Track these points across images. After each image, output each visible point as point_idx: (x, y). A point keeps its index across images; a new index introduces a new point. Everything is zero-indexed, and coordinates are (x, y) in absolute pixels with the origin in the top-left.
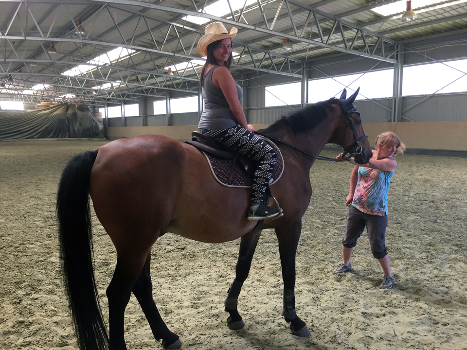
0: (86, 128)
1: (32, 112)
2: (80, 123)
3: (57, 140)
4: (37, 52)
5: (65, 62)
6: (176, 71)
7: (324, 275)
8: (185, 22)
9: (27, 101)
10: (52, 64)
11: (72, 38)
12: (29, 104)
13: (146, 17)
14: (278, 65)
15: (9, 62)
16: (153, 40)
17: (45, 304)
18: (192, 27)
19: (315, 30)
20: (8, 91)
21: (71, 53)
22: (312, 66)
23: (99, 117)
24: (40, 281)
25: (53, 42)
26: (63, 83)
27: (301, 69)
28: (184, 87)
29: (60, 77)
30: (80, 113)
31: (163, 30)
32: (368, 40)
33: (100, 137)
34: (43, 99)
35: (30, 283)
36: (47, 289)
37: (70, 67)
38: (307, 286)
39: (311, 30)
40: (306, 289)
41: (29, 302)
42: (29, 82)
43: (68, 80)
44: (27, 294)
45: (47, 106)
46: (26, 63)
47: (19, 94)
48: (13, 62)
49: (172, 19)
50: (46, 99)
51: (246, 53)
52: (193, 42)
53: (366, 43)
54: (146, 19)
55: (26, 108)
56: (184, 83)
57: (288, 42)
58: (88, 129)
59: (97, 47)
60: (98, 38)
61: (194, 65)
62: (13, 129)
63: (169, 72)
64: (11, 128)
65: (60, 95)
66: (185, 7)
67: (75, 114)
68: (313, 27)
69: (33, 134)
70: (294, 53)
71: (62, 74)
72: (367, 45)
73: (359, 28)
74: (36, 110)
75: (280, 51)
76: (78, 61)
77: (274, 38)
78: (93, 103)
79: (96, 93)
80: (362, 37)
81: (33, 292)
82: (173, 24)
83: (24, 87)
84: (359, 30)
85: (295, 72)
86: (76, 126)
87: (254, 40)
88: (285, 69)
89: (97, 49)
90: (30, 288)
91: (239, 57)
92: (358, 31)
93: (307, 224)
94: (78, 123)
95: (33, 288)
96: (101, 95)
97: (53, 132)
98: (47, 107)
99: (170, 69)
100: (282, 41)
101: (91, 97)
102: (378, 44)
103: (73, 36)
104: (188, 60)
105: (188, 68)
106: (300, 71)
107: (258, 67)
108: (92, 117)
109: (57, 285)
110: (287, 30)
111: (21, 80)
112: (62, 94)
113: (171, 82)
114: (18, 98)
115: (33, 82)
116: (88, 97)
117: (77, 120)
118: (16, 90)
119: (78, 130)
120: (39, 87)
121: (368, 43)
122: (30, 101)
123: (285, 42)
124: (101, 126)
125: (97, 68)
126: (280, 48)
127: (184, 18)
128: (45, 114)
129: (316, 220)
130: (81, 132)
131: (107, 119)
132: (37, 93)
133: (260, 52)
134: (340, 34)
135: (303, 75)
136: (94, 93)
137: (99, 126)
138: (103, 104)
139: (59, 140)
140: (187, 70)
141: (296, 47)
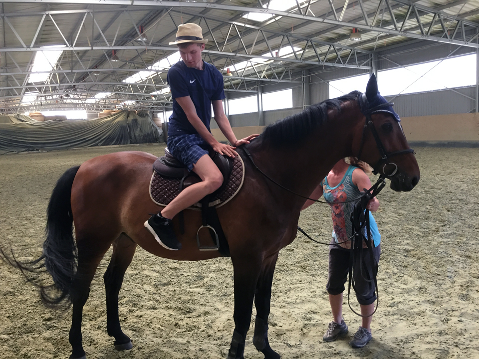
0: (146, 134)
1: (95, 121)
2: (141, 129)
3: (120, 147)
4: (100, 61)
5: (126, 69)
6: (236, 71)
7: (444, 292)
8: (246, 20)
9: (90, 109)
10: (113, 72)
11: (134, 45)
12: (92, 112)
13: (207, 18)
14: (344, 57)
15: (75, 73)
16: (214, 42)
17: (151, 322)
18: (253, 25)
19: (386, 17)
20: (72, 100)
21: (132, 60)
22: (382, 56)
23: (158, 122)
24: (140, 297)
25: (115, 51)
26: (125, 90)
27: (369, 60)
28: (242, 87)
29: (122, 85)
30: (140, 119)
31: (224, 30)
32: (447, 24)
33: (160, 142)
34: (104, 107)
35: (131, 299)
36: (148, 305)
37: (131, 74)
38: (428, 305)
39: (382, 17)
40: (428, 309)
41: (135, 320)
42: (91, 91)
43: (129, 88)
44: (131, 311)
45: (109, 113)
46: (90, 72)
47: (82, 103)
48: (78, 73)
49: (233, 18)
50: (108, 107)
51: (310, 47)
52: (254, 40)
53: (445, 28)
54: (207, 20)
55: (90, 116)
56: (243, 83)
57: (356, 32)
58: (148, 134)
59: (158, 52)
60: (158, 44)
61: (253, 64)
62: (79, 137)
63: (228, 73)
64: (77, 136)
65: (121, 102)
66: (246, 4)
67: (135, 121)
68: (384, 15)
69: (97, 142)
70: (361, 43)
71: (124, 81)
72: (446, 30)
73: (436, 11)
74: (99, 118)
75: (345, 43)
76: (138, 68)
77: (339, 29)
78: (152, 108)
79: (155, 98)
80: (440, 21)
81: (135, 309)
82: (234, 23)
83: (87, 96)
84: (437, 14)
85: (362, 63)
86: (137, 132)
87: (318, 33)
88: (352, 61)
89: (158, 54)
90: (131, 304)
91: (302, 52)
92: (435, 16)
93: (404, 231)
94: (139, 129)
95: (134, 305)
96: (160, 100)
97: (116, 138)
98: (109, 115)
99: (228, 69)
100: (349, 32)
101: (150, 102)
102: (458, 27)
103: (135, 43)
104: (247, 59)
105: (248, 67)
106: (368, 63)
107: (323, 61)
108: (152, 122)
109: (157, 301)
110: (354, 19)
111: (85, 89)
112: (123, 101)
113: (229, 83)
114: (81, 107)
115: (96, 91)
116: (147, 103)
117: (137, 127)
118: (79, 99)
119: (139, 136)
120: (101, 95)
121: (447, 28)
122: (93, 109)
123: (352, 32)
124: (160, 131)
125: (157, 72)
126: (346, 40)
127: (245, 16)
128: (108, 121)
129: (413, 227)
130: (142, 138)
131: (165, 123)
132: (99, 102)
133: (324, 45)
134: (415, 20)
135: (371, 66)
136: (154, 98)
137: (159, 130)
138: (161, 109)
139: (121, 147)
140: (246, 69)
141: (365, 37)
